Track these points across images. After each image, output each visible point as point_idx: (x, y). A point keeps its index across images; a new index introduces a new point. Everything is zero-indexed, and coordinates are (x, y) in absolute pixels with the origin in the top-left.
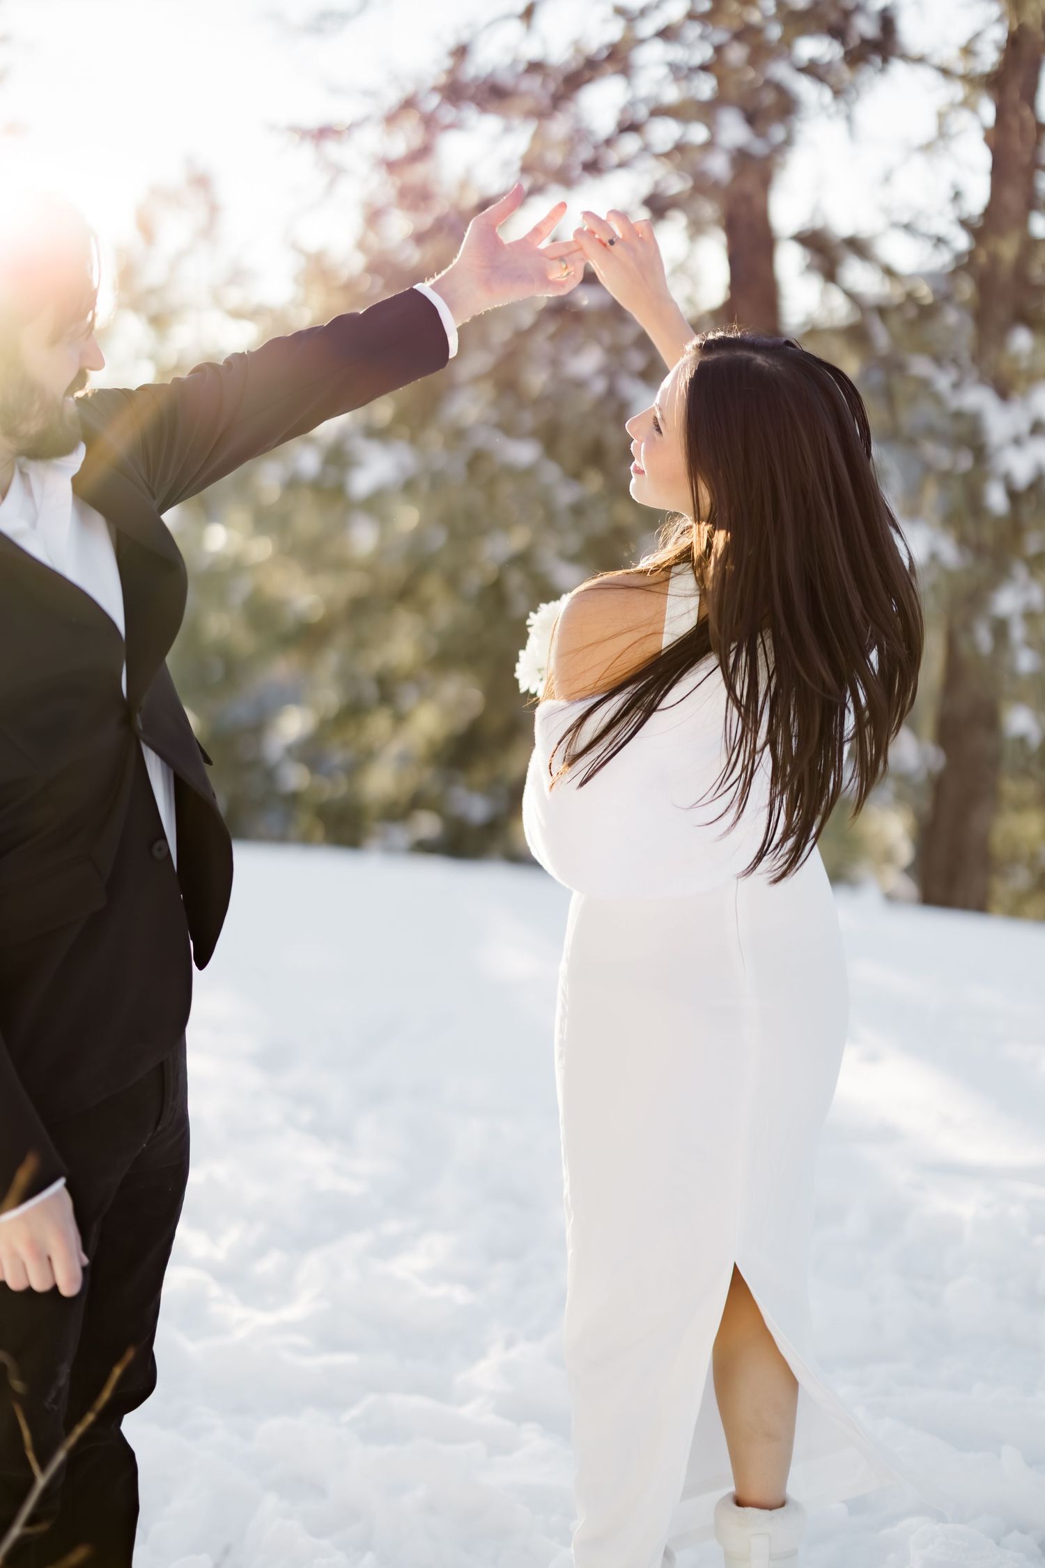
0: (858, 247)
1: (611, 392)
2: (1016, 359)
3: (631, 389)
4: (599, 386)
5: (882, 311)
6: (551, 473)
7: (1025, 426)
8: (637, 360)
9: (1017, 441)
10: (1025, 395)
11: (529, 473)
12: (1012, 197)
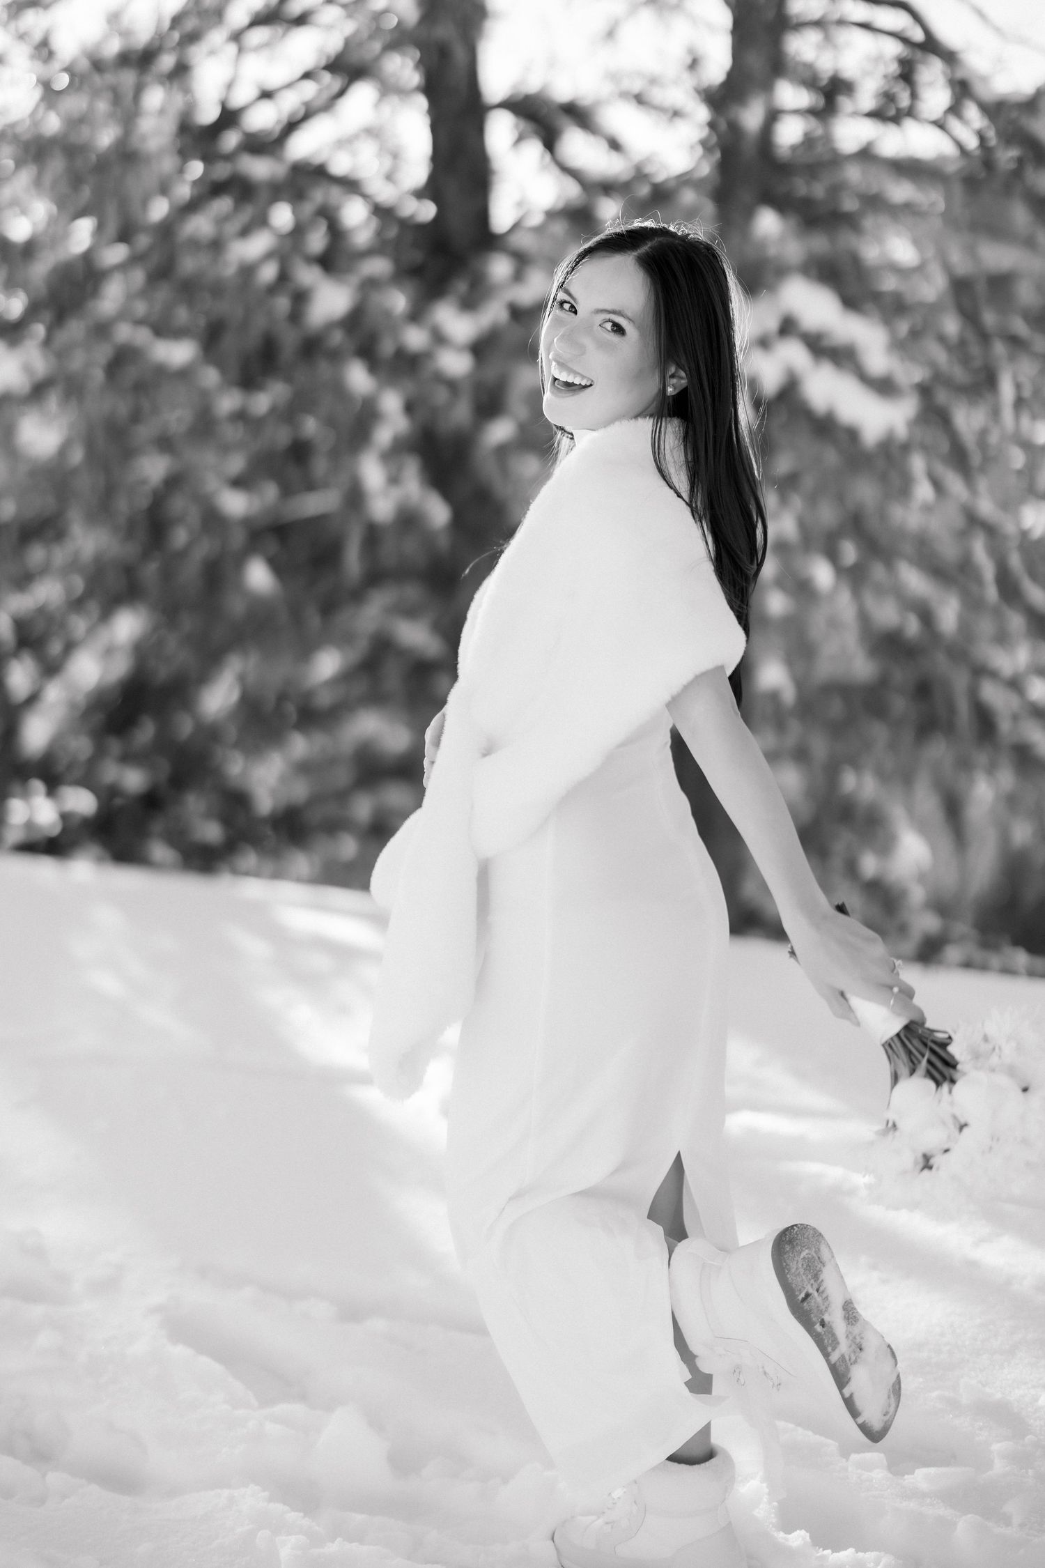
0: (579, 114)
1: (284, 277)
2: (762, 245)
3: (308, 275)
4: (268, 273)
5: (607, 188)
6: (211, 376)
7: (772, 324)
8: (317, 241)
9: (764, 343)
10: (772, 288)
11: (184, 374)
12: (756, 61)
